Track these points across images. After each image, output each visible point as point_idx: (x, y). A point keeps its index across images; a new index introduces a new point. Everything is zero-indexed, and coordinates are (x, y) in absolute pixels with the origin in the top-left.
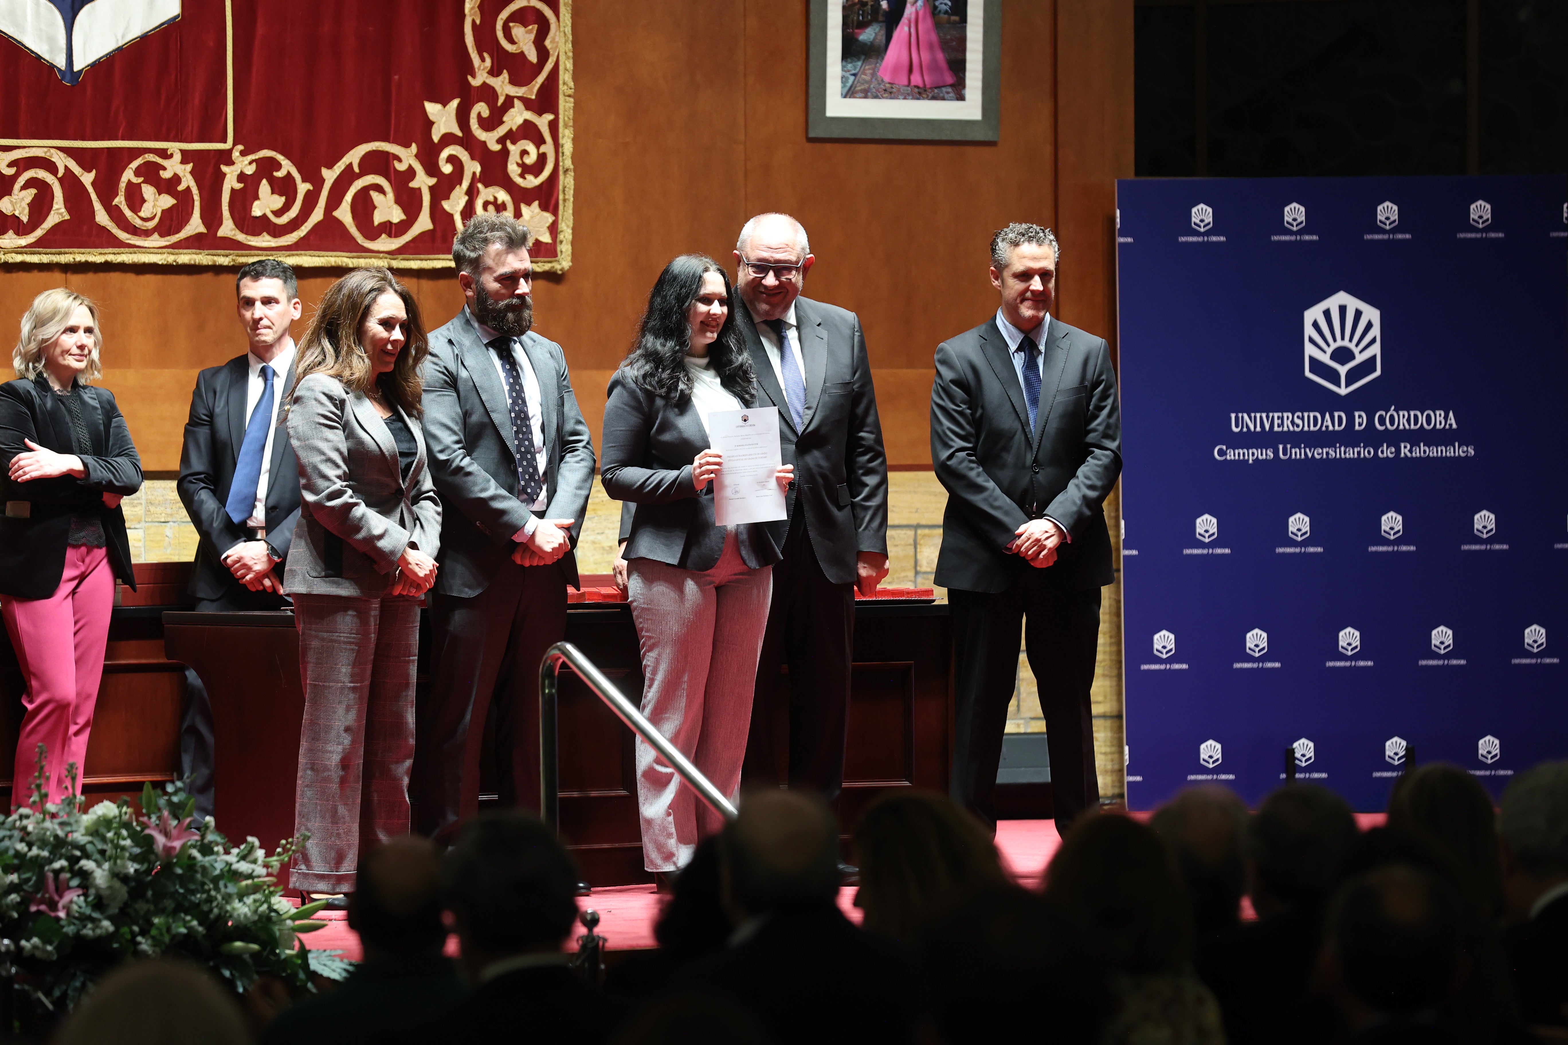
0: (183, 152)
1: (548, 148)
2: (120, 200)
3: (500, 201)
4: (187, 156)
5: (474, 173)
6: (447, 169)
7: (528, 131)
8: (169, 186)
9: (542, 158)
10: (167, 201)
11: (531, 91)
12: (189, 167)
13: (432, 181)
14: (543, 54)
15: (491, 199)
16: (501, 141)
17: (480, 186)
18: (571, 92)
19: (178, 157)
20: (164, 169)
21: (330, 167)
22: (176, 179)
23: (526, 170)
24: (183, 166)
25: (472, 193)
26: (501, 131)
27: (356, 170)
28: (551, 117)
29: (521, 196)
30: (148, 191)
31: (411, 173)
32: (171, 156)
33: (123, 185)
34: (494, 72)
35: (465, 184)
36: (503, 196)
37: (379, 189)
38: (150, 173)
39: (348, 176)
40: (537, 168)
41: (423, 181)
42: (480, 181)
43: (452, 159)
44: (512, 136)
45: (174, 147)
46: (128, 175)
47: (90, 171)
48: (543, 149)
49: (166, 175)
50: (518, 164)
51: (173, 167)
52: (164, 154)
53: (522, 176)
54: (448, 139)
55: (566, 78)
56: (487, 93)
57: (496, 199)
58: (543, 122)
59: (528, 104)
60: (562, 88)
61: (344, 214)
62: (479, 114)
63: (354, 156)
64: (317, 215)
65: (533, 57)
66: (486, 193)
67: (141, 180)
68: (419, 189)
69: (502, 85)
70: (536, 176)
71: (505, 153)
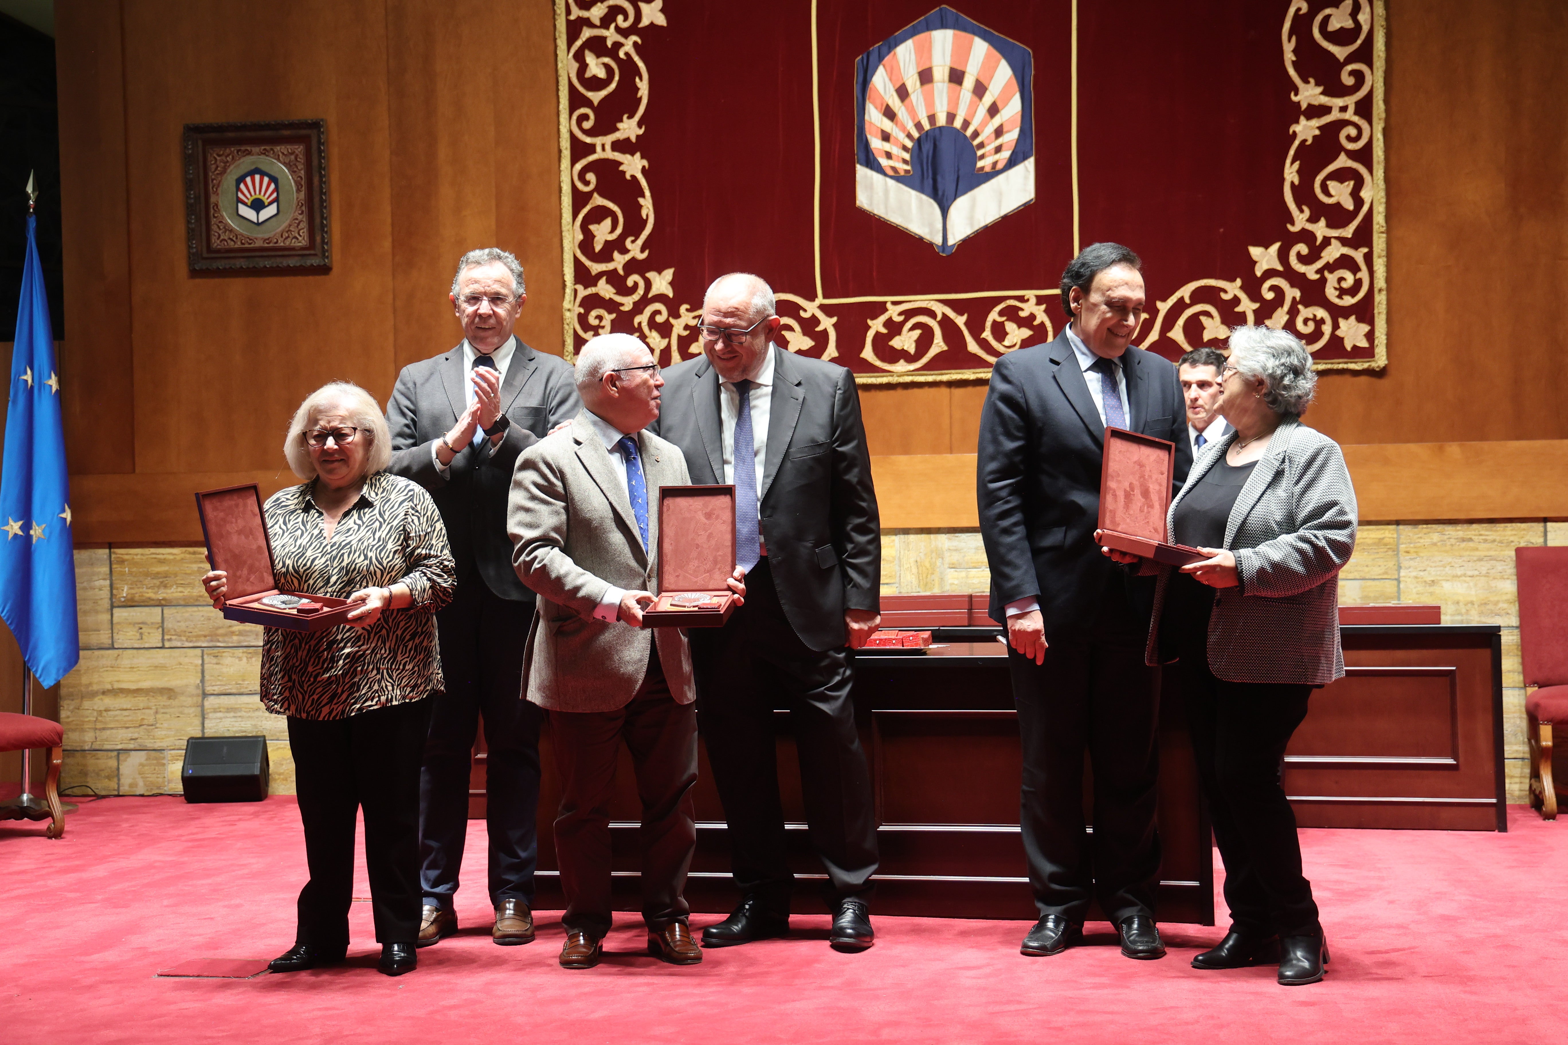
0: (1037, 297)
1: (1364, 274)
2: (987, 334)
3: (1318, 318)
4: (1040, 300)
5: (1294, 298)
6: (1269, 296)
7: (1345, 262)
8: (1027, 322)
9: (1358, 283)
10: (1026, 333)
11: (1348, 232)
12: (1043, 307)
13: (1256, 306)
14: (1359, 202)
15: (1311, 316)
16: (1319, 271)
17: (1300, 307)
18: (1383, 229)
19: (1033, 301)
20: (1022, 310)
21: (1164, 299)
22: (1032, 317)
23: (1342, 292)
24: (1038, 307)
25: (1293, 312)
26: (1319, 264)
27: (1187, 301)
28: (1365, 250)
29: (1338, 313)
30: (1010, 327)
31: (1236, 301)
32: (1028, 300)
33: (988, 324)
34: (1313, 219)
35: (1286, 307)
36: (1321, 313)
37: (1208, 314)
38: (1011, 313)
39: (1180, 306)
40: (1353, 290)
41: (1247, 306)
42: (1300, 302)
43: (1272, 288)
44: (1330, 267)
45: (1031, 294)
46: (994, 315)
47: (962, 315)
48: (1359, 275)
49: (1022, 314)
50: (1336, 289)
51: (1029, 308)
52: (1022, 299)
53: (1340, 297)
54: (1270, 273)
55: (1379, 219)
56: (1306, 236)
57: (1315, 316)
58: (1358, 255)
59: (1344, 241)
60: (1375, 227)
61: (1177, 334)
62: (1299, 254)
63: (1185, 292)
64: (1154, 336)
65: (1349, 205)
66: (1305, 312)
67: (1004, 319)
68: (1244, 312)
69: (1320, 229)
70: (1353, 296)
71: (1323, 281)
